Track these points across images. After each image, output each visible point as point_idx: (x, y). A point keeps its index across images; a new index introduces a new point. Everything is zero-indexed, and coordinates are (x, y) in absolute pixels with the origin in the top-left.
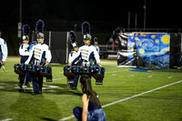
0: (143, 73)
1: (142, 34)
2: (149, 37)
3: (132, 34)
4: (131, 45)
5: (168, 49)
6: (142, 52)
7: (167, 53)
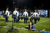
0: (42, 18)
1: (42, 10)
2: (43, 11)
3: (40, 10)
4: (40, 12)
5: (47, 13)
6: (42, 14)
7: (47, 14)
